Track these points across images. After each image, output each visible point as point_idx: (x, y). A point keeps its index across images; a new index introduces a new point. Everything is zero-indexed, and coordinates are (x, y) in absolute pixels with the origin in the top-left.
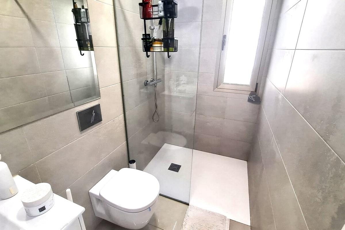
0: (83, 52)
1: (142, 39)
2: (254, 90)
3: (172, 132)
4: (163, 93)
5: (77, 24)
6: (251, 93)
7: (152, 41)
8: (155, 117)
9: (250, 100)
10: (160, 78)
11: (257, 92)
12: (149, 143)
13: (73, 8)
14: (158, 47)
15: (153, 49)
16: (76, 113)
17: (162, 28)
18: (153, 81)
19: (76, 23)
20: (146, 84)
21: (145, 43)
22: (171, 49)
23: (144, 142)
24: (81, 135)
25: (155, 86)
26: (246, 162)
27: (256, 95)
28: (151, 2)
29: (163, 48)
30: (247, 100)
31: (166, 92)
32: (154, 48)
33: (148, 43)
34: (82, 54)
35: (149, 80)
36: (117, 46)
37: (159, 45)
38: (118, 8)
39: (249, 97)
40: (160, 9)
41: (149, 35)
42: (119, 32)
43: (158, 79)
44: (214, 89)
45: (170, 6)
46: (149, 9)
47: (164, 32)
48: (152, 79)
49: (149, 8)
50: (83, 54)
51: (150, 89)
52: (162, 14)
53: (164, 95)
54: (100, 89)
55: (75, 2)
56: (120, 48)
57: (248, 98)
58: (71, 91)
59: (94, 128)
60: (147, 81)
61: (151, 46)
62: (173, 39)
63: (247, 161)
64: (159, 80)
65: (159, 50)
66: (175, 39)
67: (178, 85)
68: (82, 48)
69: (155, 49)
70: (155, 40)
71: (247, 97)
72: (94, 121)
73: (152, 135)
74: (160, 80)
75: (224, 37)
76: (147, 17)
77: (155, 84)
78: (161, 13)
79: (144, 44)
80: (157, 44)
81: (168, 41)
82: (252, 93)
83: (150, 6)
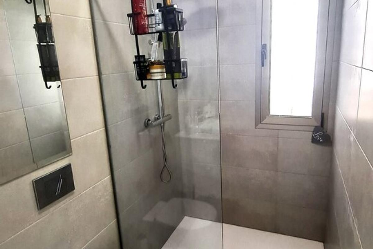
0: (49, 84)
1: (134, 63)
2: (318, 124)
3: (194, 198)
4: (177, 135)
5: (41, 44)
6: (315, 128)
7: (149, 65)
8: (164, 176)
9: (314, 141)
10: (170, 113)
11: (325, 126)
12: (155, 219)
13: (35, 23)
14: (158, 73)
15: (151, 76)
16: (33, 181)
17: (162, 46)
18: (158, 119)
19: (39, 43)
20: (147, 125)
21: (139, 69)
22: (176, 75)
23: (148, 218)
24: (39, 216)
25: (162, 126)
26: (322, 244)
27: (323, 132)
28: (145, 12)
29: (166, 74)
30: (311, 140)
31: (182, 134)
32: (152, 74)
33: (143, 69)
34: (48, 87)
35: (152, 118)
36: (97, 74)
37: (159, 70)
38: (98, 21)
39: (313, 136)
40: (158, 21)
41: (144, 56)
42: (101, 54)
43: (166, 115)
44: (256, 125)
45: (172, 16)
46: (143, 21)
47: (165, 51)
48: (156, 115)
49: (143, 19)
50: (50, 87)
51: (154, 132)
52: (161, 27)
53: (179, 138)
54: (71, 141)
55: (37, 14)
56: (103, 77)
57: (311, 136)
58: (31, 140)
59: (61, 203)
60: (149, 120)
61: (148, 72)
62: (178, 61)
63: (323, 242)
64: (167, 117)
65: (160, 77)
66: (182, 60)
67: (201, 120)
68: (48, 78)
69: (154, 76)
70: (153, 64)
71: (309, 135)
72: (61, 191)
73: (161, 204)
74: (169, 117)
75: (264, 47)
76: (140, 32)
77: (161, 125)
78: (158, 26)
79: (137, 70)
80: (157, 68)
81: (171, 64)
82: (316, 130)
83: (143, 17)
